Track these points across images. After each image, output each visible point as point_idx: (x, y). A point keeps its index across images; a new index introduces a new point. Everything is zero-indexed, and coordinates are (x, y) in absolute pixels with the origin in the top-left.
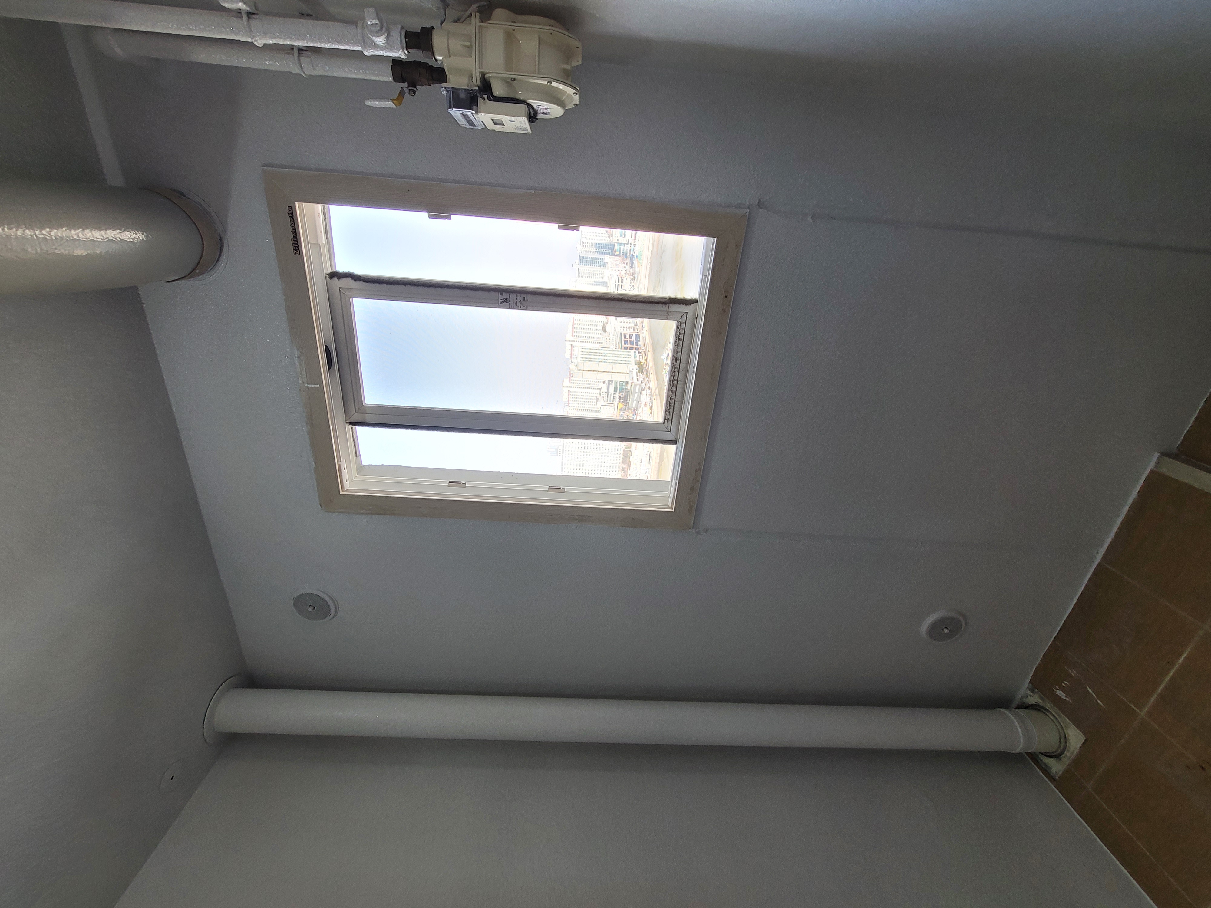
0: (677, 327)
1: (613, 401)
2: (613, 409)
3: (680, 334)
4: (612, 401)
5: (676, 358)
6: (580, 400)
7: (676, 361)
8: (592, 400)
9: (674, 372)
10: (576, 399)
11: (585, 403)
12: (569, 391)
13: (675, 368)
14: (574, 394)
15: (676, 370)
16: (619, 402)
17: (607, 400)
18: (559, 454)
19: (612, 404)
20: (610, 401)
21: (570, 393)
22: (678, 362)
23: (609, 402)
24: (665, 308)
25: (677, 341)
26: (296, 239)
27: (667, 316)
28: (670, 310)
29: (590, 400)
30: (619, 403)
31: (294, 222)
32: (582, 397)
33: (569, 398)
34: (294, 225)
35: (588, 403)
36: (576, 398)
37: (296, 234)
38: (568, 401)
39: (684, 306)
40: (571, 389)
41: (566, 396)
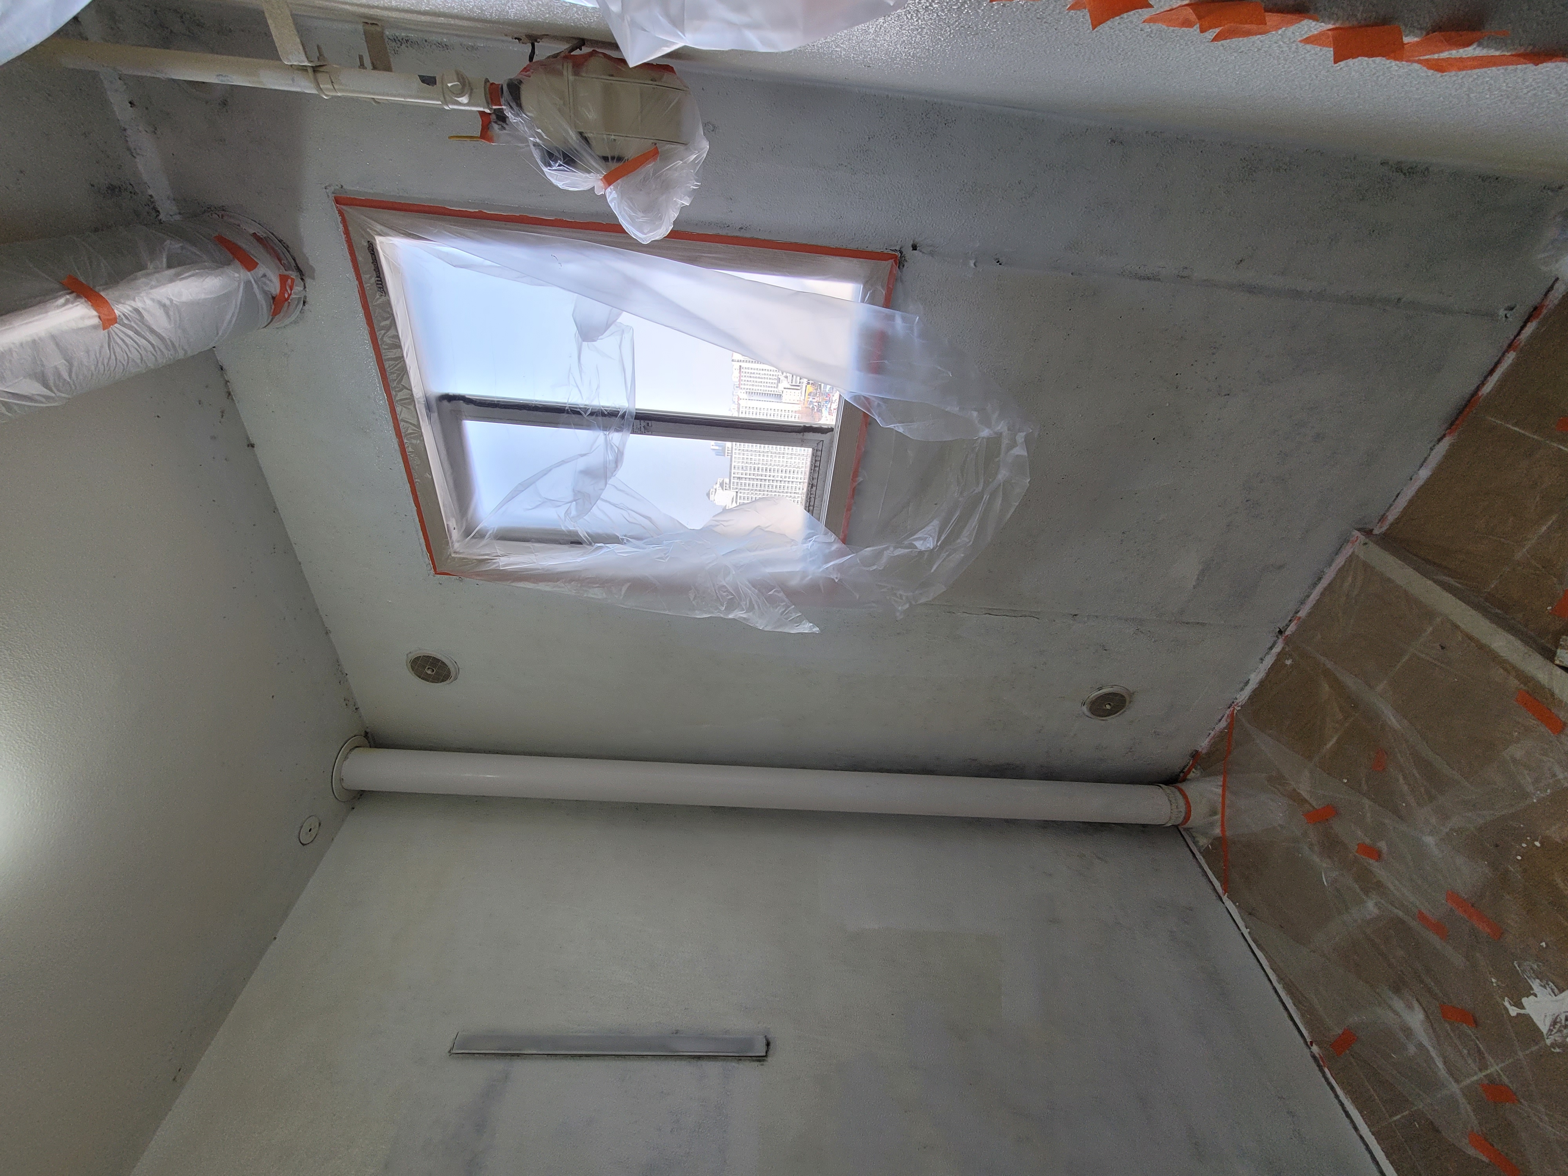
0: (813, 455)
1: (800, 382)
2: (800, 394)
3: (816, 461)
4: (798, 382)
5: (812, 485)
6: (755, 380)
7: (812, 487)
8: (771, 381)
9: (810, 498)
10: (749, 379)
11: (762, 384)
12: (740, 366)
13: (811, 494)
14: (747, 371)
15: (812, 496)
16: (808, 383)
17: (792, 381)
18: (726, 454)
19: (799, 386)
20: (796, 382)
21: (742, 370)
22: (814, 488)
23: (794, 384)
24: (800, 436)
25: (813, 468)
26: (379, 279)
27: (802, 443)
28: (805, 437)
29: (768, 381)
30: (808, 386)
31: (376, 259)
32: (758, 376)
33: (740, 377)
34: (377, 263)
35: (765, 384)
36: (750, 377)
37: (380, 274)
38: (739, 380)
39: (820, 434)
40: (743, 365)
41: (736, 373)
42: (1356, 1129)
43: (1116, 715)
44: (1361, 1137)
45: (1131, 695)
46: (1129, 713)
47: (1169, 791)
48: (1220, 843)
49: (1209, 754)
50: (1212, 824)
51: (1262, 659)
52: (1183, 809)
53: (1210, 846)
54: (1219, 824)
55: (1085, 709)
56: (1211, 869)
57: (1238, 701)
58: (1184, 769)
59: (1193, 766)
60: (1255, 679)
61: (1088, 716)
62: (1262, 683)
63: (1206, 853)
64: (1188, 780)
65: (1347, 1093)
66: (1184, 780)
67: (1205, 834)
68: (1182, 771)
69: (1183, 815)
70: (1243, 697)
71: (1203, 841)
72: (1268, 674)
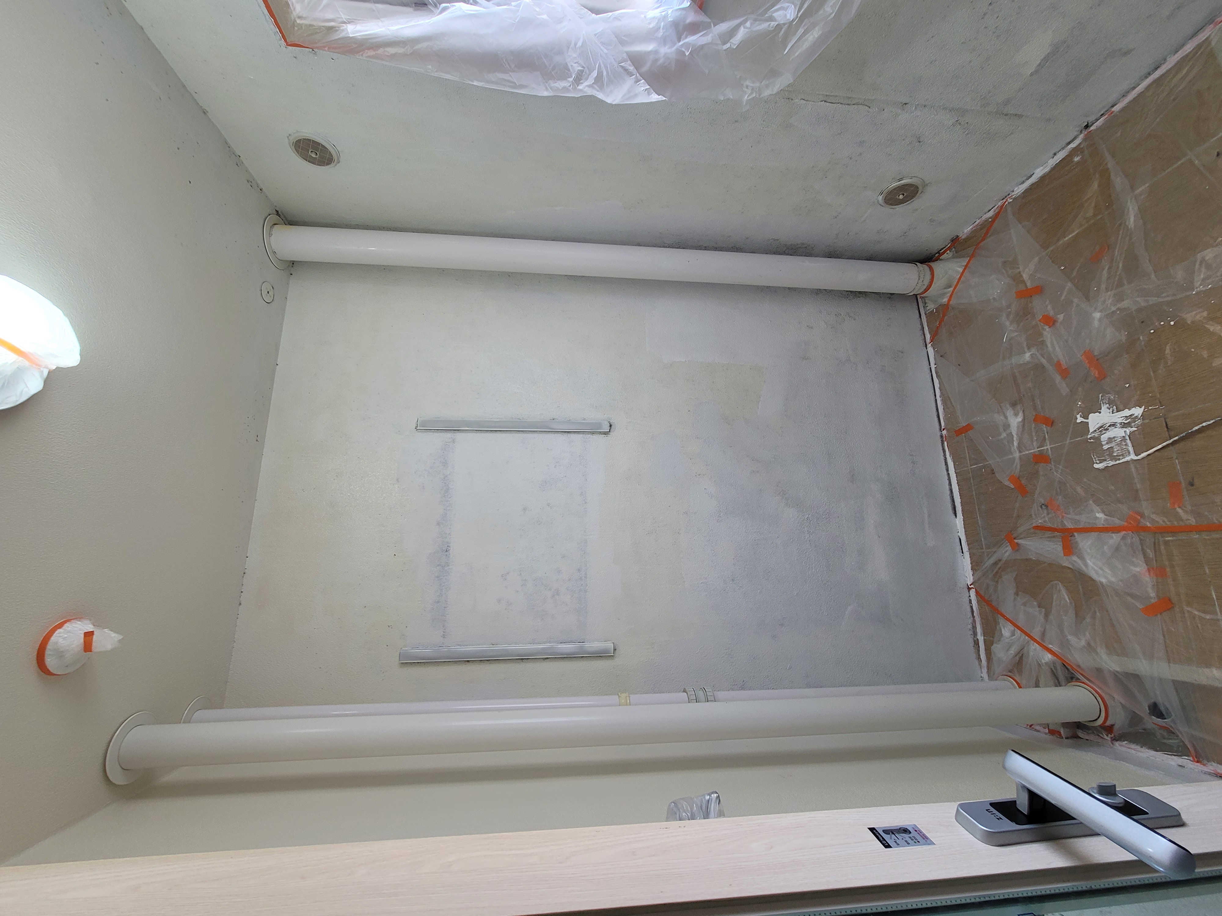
42: (947, 470)
43: (905, 204)
44: (948, 474)
45: (925, 185)
46: (916, 203)
47: (921, 269)
48: (945, 308)
49: (967, 240)
50: (943, 295)
51: (1055, 154)
52: (927, 282)
53: (935, 310)
54: (949, 295)
55: (880, 198)
56: (928, 326)
57: (1013, 193)
58: (941, 250)
59: (949, 249)
60: (1039, 172)
61: (881, 205)
62: (1043, 178)
63: (929, 315)
64: (941, 260)
65: (952, 454)
66: (937, 259)
67: (935, 302)
68: (938, 252)
69: (925, 287)
70: (1020, 190)
71: (931, 306)
72: (1053, 169)
